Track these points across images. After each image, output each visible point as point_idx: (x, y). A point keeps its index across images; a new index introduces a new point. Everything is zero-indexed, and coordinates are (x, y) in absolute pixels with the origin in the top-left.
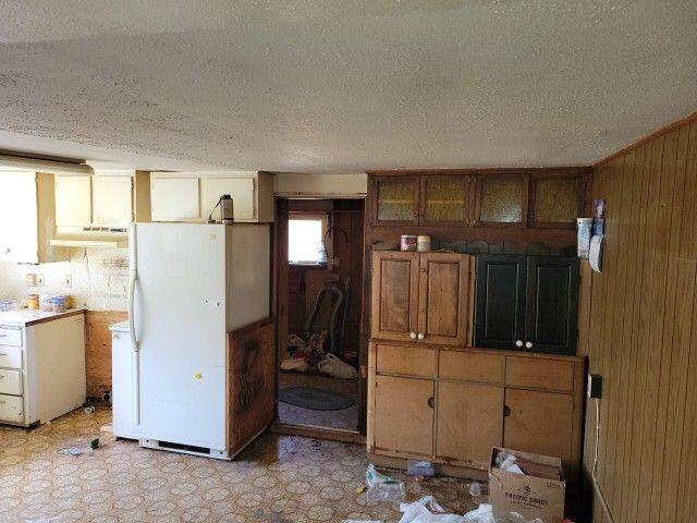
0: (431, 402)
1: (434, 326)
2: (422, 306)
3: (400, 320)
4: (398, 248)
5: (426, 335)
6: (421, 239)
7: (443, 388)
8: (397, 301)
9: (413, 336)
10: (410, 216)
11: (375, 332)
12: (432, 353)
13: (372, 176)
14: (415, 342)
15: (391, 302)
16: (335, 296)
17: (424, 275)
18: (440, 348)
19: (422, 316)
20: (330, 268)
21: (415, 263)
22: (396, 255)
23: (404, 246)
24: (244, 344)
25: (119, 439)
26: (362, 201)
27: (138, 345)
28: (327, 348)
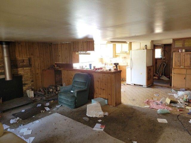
0: (185, 78)
1: (186, 65)
2: (183, 62)
3: (179, 64)
4: (179, 52)
5: (184, 67)
6: (183, 50)
7: (187, 76)
8: (178, 61)
9: (181, 67)
10: (181, 46)
11: (174, 66)
12: (185, 70)
13: (173, 40)
14: (182, 68)
15: (177, 61)
16: (164, 65)
17: (184, 56)
18: (187, 69)
19: (183, 64)
20: (163, 59)
21: (182, 54)
22: (178, 53)
23: (180, 51)
24: (149, 69)
25: (127, 84)
26: (171, 44)
27: (131, 69)
28: (162, 75)
